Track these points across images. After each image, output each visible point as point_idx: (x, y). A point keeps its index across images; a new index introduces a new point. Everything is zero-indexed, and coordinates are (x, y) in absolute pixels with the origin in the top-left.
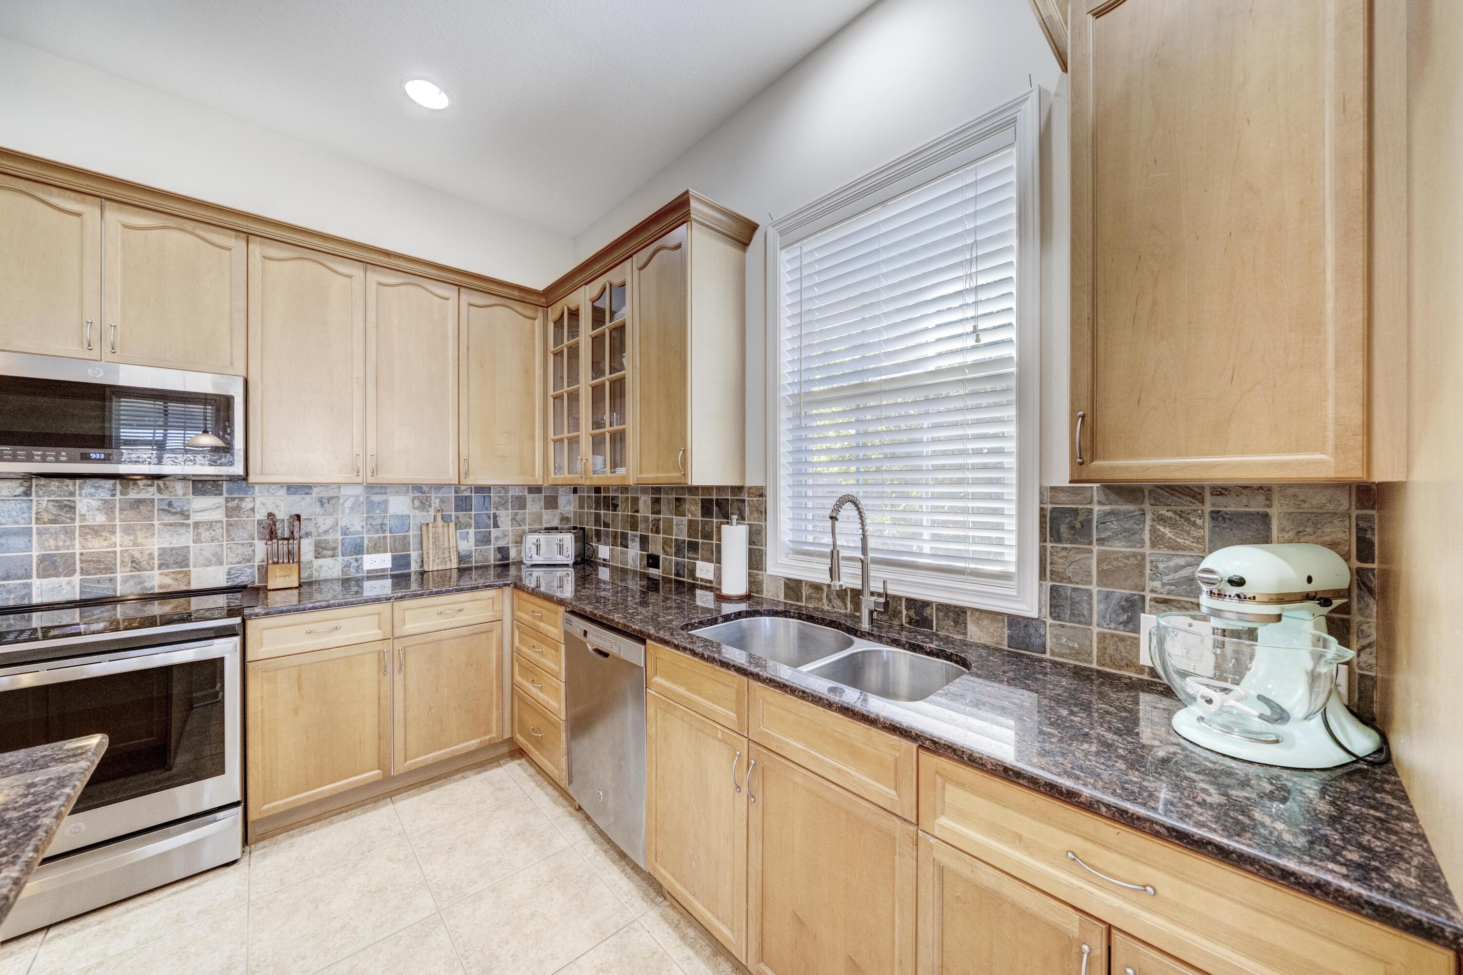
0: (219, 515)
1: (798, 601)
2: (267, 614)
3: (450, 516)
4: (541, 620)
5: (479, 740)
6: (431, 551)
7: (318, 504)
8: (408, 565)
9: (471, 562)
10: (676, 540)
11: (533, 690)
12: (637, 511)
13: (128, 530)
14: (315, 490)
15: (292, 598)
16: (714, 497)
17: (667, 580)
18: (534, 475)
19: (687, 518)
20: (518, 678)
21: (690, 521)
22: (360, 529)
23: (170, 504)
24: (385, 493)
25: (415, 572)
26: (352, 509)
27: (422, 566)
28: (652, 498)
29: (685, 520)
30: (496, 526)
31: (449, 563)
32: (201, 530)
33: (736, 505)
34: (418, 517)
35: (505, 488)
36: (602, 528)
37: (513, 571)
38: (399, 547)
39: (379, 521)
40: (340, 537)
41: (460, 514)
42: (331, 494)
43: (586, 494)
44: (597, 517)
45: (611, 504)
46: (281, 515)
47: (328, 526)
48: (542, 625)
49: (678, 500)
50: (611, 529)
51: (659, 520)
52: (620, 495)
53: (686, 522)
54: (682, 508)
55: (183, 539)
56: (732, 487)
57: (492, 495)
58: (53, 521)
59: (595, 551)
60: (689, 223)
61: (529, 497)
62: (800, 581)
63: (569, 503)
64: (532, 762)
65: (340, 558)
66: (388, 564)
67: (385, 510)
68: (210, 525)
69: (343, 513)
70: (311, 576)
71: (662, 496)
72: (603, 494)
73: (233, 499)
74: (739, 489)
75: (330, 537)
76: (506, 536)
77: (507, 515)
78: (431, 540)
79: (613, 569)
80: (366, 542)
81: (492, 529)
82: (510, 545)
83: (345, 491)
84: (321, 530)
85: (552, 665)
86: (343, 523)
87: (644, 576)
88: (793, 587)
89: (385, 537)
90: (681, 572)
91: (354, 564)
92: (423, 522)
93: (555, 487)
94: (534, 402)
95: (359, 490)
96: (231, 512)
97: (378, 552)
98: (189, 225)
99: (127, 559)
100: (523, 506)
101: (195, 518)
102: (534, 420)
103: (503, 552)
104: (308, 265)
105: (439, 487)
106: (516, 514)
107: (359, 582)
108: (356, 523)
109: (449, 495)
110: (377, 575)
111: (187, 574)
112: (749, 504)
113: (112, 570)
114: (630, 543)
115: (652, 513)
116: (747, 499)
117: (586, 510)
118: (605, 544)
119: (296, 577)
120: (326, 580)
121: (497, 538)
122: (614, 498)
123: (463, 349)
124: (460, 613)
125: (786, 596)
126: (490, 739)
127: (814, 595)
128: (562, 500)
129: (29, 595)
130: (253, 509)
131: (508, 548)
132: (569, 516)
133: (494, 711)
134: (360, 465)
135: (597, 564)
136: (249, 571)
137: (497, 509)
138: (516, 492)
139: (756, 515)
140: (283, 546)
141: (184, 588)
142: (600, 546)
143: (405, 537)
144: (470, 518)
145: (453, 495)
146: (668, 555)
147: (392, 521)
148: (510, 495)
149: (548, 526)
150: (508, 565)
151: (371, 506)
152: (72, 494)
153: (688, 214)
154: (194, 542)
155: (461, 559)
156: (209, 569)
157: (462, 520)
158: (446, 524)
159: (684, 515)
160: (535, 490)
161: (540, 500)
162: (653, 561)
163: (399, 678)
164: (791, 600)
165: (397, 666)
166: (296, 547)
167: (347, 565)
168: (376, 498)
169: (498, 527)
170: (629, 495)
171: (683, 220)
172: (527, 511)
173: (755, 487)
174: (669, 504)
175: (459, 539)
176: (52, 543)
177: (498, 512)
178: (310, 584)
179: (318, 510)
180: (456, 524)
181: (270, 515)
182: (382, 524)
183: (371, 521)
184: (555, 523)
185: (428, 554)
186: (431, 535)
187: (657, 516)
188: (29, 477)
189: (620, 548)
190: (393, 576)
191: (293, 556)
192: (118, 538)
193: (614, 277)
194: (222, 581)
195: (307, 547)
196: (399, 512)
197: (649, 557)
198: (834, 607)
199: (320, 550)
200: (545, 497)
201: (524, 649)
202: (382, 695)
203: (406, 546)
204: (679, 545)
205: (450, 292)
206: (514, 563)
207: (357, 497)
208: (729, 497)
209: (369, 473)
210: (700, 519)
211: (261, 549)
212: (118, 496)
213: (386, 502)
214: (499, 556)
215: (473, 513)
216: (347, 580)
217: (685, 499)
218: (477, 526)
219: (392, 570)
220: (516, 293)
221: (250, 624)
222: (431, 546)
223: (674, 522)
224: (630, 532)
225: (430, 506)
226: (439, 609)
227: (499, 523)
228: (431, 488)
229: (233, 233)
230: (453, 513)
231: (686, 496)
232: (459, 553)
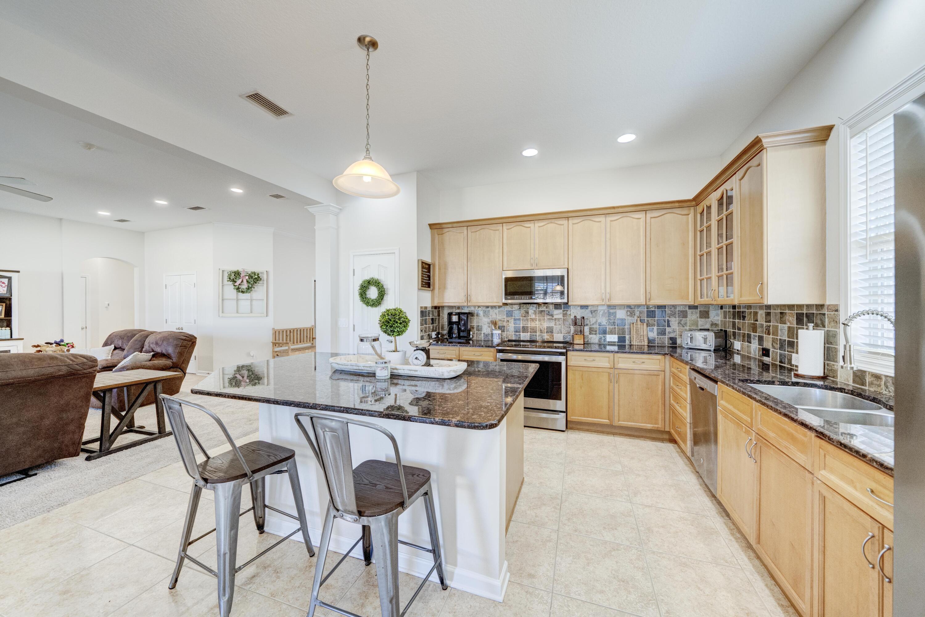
0: (561, 316)
1: (863, 385)
2: (573, 350)
3: (645, 320)
4: (681, 373)
5: (652, 425)
6: (634, 336)
7: (590, 313)
8: (625, 341)
9: (655, 343)
10: (780, 339)
11: (678, 408)
12: (757, 321)
13: (540, 320)
14: (589, 308)
15: (581, 347)
16: (805, 312)
17: (774, 365)
18: (688, 299)
19: (787, 325)
20: (672, 401)
21: (789, 327)
22: (605, 324)
23: (549, 312)
24: (615, 309)
25: (628, 345)
26: (602, 315)
27: (631, 343)
28: (765, 312)
29: (786, 326)
30: (669, 326)
31: (643, 342)
32: (556, 321)
33: (819, 317)
34: (629, 320)
35: (674, 306)
36: (737, 331)
37: (679, 350)
38: (621, 333)
39: (613, 321)
40: (598, 327)
41: (649, 319)
42: (595, 309)
43: (728, 310)
44: (734, 324)
45: (741, 316)
46: (579, 317)
47: (594, 322)
48: (681, 375)
49: (781, 313)
50: (741, 332)
51: (770, 326)
52: (747, 311)
53: (786, 328)
54: (784, 319)
55: (552, 324)
56: (816, 305)
57: (666, 310)
58: (525, 317)
59: (732, 344)
60: (765, 150)
61: (689, 311)
62: (865, 372)
63: (717, 315)
64: (679, 447)
65: (598, 335)
66: (616, 340)
67: (615, 316)
68: (559, 319)
69: (599, 317)
70: (588, 341)
71: (772, 311)
72: (737, 310)
73: (565, 311)
74: (822, 306)
75: (594, 326)
76: (675, 332)
77: (676, 321)
78: (635, 331)
79: (743, 357)
80: (608, 329)
81: (666, 327)
82: (677, 337)
83: (600, 308)
84: (591, 323)
85: (685, 395)
86: (599, 321)
87: (760, 361)
88: (859, 376)
89: (615, 328)
90: (783, 361)
91: (603, 338)
92: (632, 322)
93: (707, 306)
94: (688, 260)
95: (605, 308)
96: (565, 315)
97: (612, 334)
98: (553, 221)
99: (539, 329)
100: (686, 316)
101: (555, 317)
102: (688, 269)
103: (673, 340)
104: (586, 222)
105: (639, 306)
106: (681, 320)
107: (605, 346)
108: (604, 321)
109: (644, 310)
110: (612, 344)
111: (553, 336)
112: (828, 317)
113: (536, 332)
114: (752, 340)
115: (766, 322)
116: (826, 313)
117: (728, 320)
118: (738, 341)
119: (583, 340)
120: (593, 344)
121: (669, 333)
122: (743, 312)
123: (648, 240)
124: (643, 364)
125: (854, 381)
126: (658, 427)
127: (875, 382)
128: (712, 313)
129: (520, 337)
130: (570, 314)
131: (676, 338)
132: (717, 323)
133: (660, 415)
134: (604, 297)
135: (733, 353)
136: (569, 337)
137: (669, 317)
138: (681, 308)
139: (832, 324)
140: (579, 327)
141: (552, 340)
142: (735, 342)
143: (623, 328)
144: (655, 321)
145: (646, 310)
146: (775, 349)
147: (618, 321)
148: (677, 310)
149: (702, 328)
150: (676, 347)
151: (610, 314)
152: (528, 309)
153: (762, 146)
154: (555, 325)
155: (649, 341)
156: (559, 335)
157: (650, 322)
158: (642, 324)
159: (785, 323)
160: (693, 307)
161: (696, 313)
162: (766, 353)
163: (616, 385)
164: (858, 384)
165: (615, 380)
166: (583, 329)
167: (601, 339)
168: (612, 311)
169: (670, 326)
170: (752, 311)
171: (760, 149)
172: (688, 319)
173: (832, 305)
174: (776, 316)
175: (649, 331)
176: (524, 323)
177: (670, 319)
178: (588, 344)
179: (591, 316)
180: (647, 324)
181: (575, 316)
182: (614, 322)
183: (610, 321)
184: (707, 326)
185: (633, 337)
186: (634, 328)
187: (768, 324)
188: (520, 304)
189: (747, 343)
190: (618, 345)
191: (582, 332)
192: (537, 322)
193: (727, 186)
194: (561, 339)
195: (587, 329)
196: (621, 317)
197: (764, 349)
198: (890, 392)
199: (591, 331)
200: (700, 311)
201: (675, 387)
202: (610, 391)
203: (624, 332)
204: (782, 342)
205: (641, 215)
206: (679, 347)
207: (604, 310)
208: (815, 312)
209: (607, 301)
210: (795, 326)
211: (572, 328)
212: (537, 310)
213: (615, 313)
214: (671, 342)
215: (656, 319)
216: (600, 344)
217: (786, 313)
218: (658, 325)
219: (618, 342)
220: (677, 204)
221: (568, 352)
222: (635, 333)
223: (779, 328)
224: (752, 333)
225: (635, 315)
226: (634, 360)
227: (671, 324)
228: (635, 307)
229: (564, 219)
230: (646, 319)
231: (787, 311)
232: (648, 339)
